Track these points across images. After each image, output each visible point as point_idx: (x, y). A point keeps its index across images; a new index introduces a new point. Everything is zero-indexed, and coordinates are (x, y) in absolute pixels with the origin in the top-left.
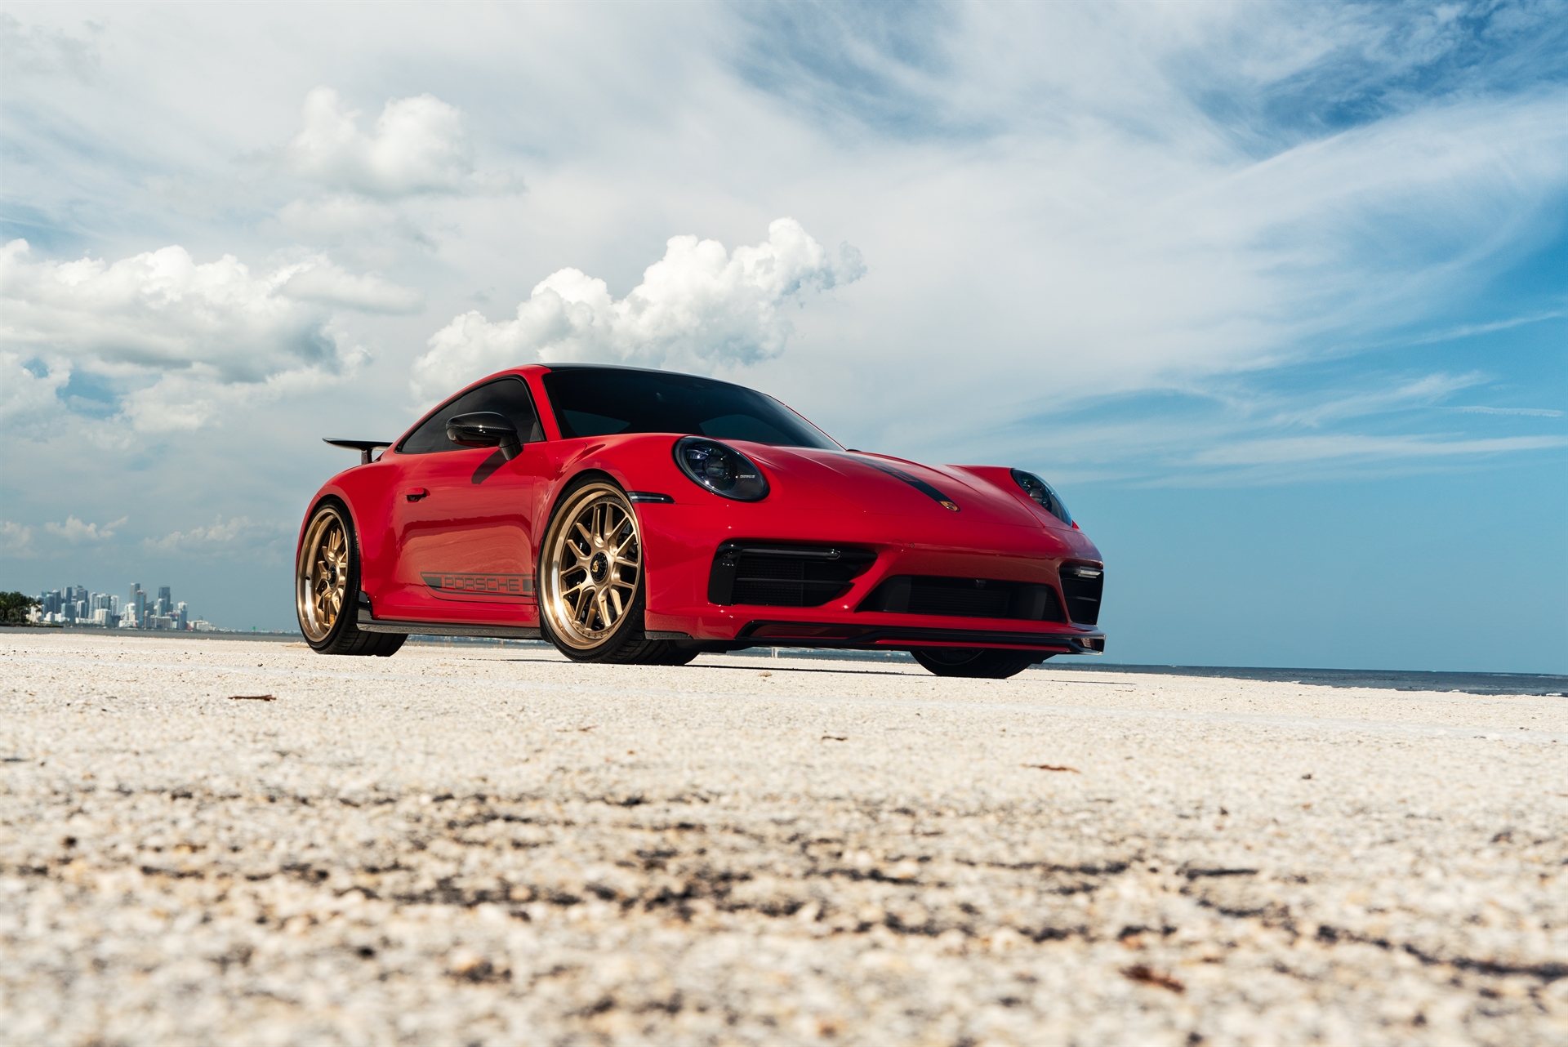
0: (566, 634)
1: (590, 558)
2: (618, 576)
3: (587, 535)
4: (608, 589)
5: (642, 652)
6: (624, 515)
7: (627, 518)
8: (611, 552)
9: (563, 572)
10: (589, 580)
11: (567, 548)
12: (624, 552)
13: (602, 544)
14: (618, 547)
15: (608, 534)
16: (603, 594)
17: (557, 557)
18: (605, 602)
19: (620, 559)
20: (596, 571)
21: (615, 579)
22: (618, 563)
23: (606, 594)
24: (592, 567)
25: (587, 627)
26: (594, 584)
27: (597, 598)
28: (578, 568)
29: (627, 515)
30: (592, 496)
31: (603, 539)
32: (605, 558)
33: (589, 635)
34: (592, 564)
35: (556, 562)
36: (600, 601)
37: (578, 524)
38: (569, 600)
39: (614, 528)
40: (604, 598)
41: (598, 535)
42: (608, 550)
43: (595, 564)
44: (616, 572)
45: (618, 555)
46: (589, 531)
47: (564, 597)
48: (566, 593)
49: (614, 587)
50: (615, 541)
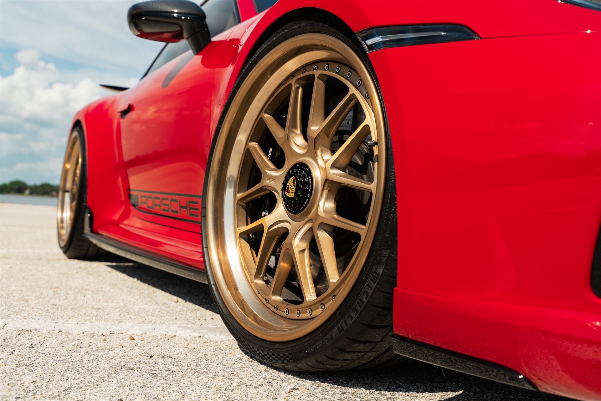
0: (242, 304)
1: (282, 173)
2: (331, 205)
3: (278, 132)
4: (311, 229)
5: (375, 358)
6: (347, 89)
7: (353, 95)
8: (320, 162)
9: (240, 195)
10: (280, 210)
11: (248, 154)
12: (344, 162)
13: (304, 148)
14: (333, 152)
15: (315, 128)
16: (303, 238)
17: (233, 169)
18: (306, 254)
19: (336, 175)
20: (291, 195)
21: (326, 212)
22: (333, 182)
23: (309, 237)
24: (285, 188)
25: (274, 293)
26: (288, 218)
27: (291, 245)
28: (262, 189)
29: (353, 90)
30: (292, 65)
31: (306, 138)
32: (309, 173)
33: (277, 308)
34: (285, 183)
35: (231, 177)
36: (296, 250)
37: (266, 116)
38: (249, 240)
39: (326, 116)
40: (304, 245)
41: (299, 131)
42: (315, 159)
43: (290, 182)
44: (327, 198)
45: (333, 166)
46: (283, 126)
47: (242, 235)
48: (244, 228)
49: (324, 226)
50: (327, 141)
